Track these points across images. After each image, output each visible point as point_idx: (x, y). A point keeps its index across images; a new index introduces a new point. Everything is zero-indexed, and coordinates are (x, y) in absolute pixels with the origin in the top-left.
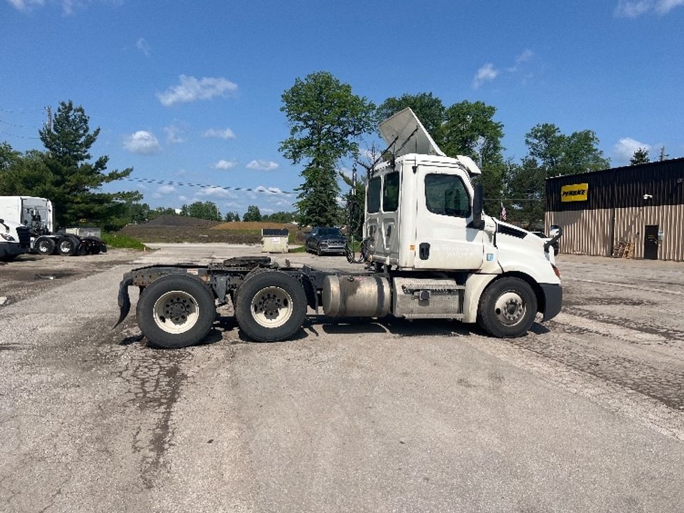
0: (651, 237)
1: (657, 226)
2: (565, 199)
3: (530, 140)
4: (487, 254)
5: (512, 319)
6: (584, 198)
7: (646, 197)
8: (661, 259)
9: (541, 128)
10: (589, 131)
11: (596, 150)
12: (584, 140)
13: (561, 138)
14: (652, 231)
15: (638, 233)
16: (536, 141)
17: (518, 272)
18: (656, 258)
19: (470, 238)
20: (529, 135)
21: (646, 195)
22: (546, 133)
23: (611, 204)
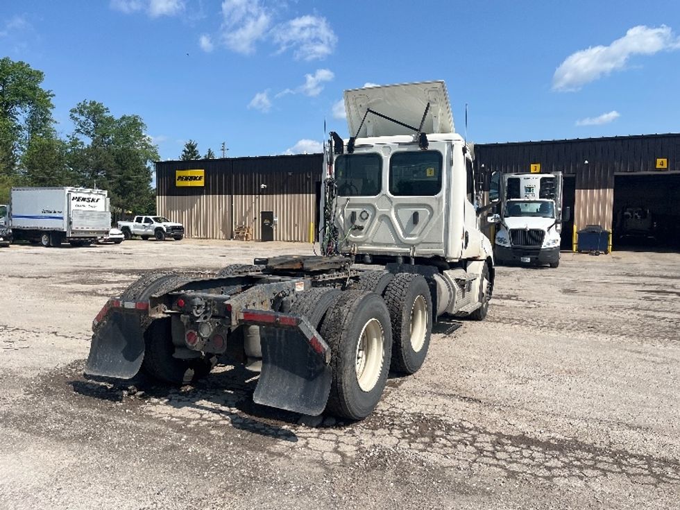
0: (267, 222)
1: (272, 212)
2: (179, 183)
3: (76, 115)
6: (201, 183)
7: (263, 186)
8: (276, 240)
9: (88, 105)
10: (137, 116)
11: (145, 136)
12: (133, 125)
13: (110, 120)
14: (267, 216)
15: (255, 218)
16: (83, 118)
18: (272, 240)
20: (73, 111)
21: (263, 185)
22: (95, 111)
23: (230, 191)
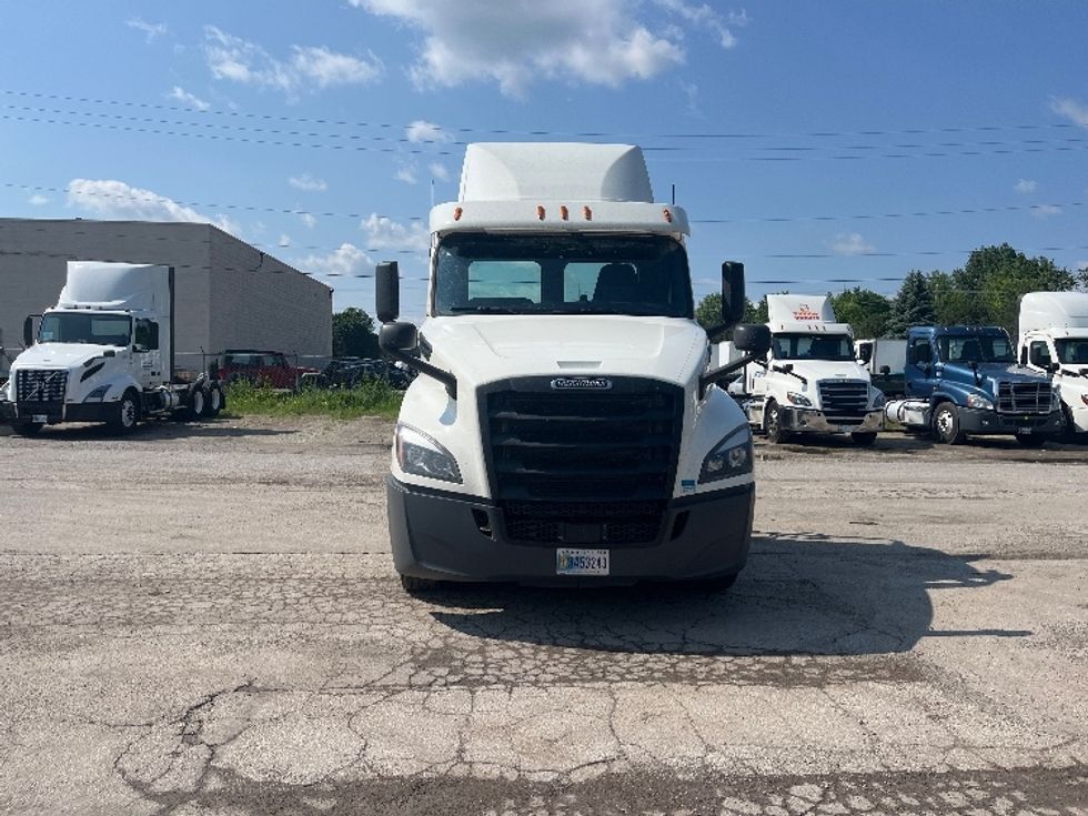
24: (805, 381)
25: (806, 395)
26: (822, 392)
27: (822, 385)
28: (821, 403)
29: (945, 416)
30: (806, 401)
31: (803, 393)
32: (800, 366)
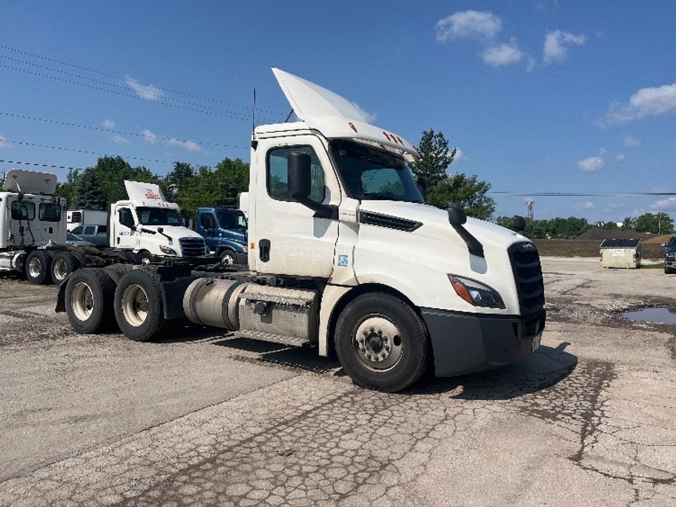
4: (340, 256)
5: (381, 359)
17: (378, 285)
19: (319, 233)
24: (170, 239)
25: (173, 247)
26: (183, 246)
27: (182, 240)
28: (183, 253)
29: (227, 257)
30: (172, 251)
31: (170, 246)
32: (168, 229)
